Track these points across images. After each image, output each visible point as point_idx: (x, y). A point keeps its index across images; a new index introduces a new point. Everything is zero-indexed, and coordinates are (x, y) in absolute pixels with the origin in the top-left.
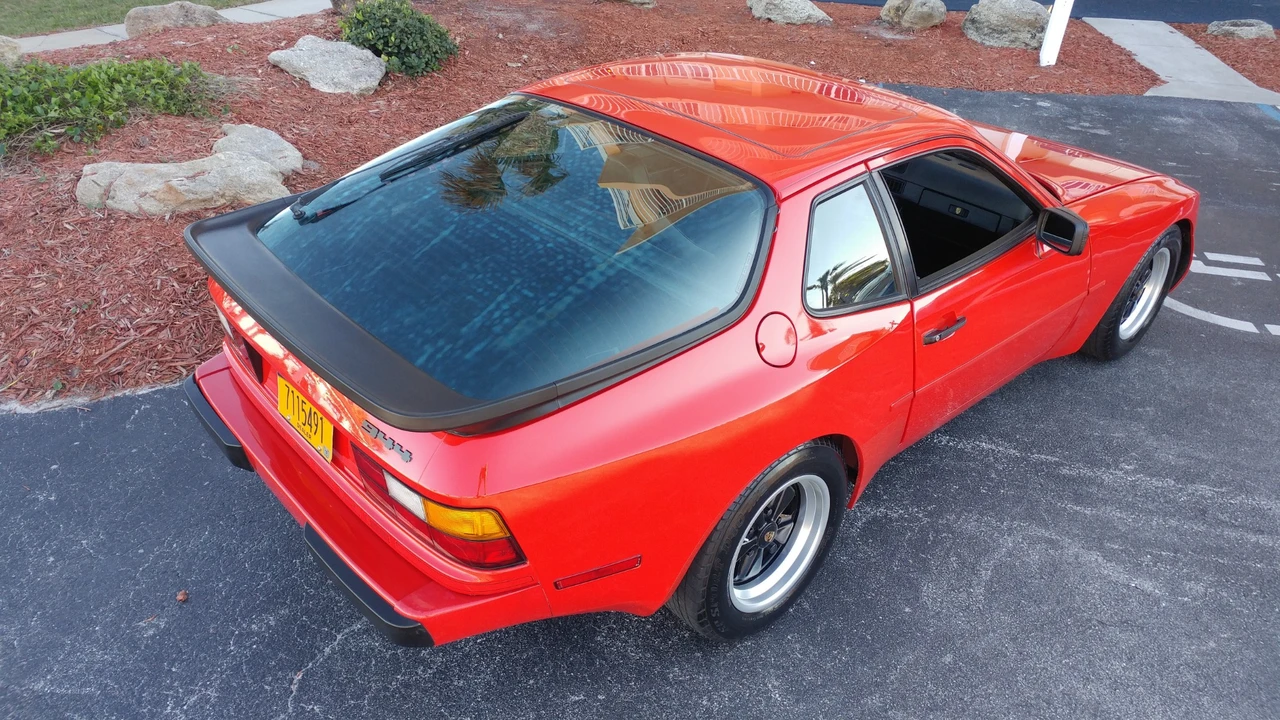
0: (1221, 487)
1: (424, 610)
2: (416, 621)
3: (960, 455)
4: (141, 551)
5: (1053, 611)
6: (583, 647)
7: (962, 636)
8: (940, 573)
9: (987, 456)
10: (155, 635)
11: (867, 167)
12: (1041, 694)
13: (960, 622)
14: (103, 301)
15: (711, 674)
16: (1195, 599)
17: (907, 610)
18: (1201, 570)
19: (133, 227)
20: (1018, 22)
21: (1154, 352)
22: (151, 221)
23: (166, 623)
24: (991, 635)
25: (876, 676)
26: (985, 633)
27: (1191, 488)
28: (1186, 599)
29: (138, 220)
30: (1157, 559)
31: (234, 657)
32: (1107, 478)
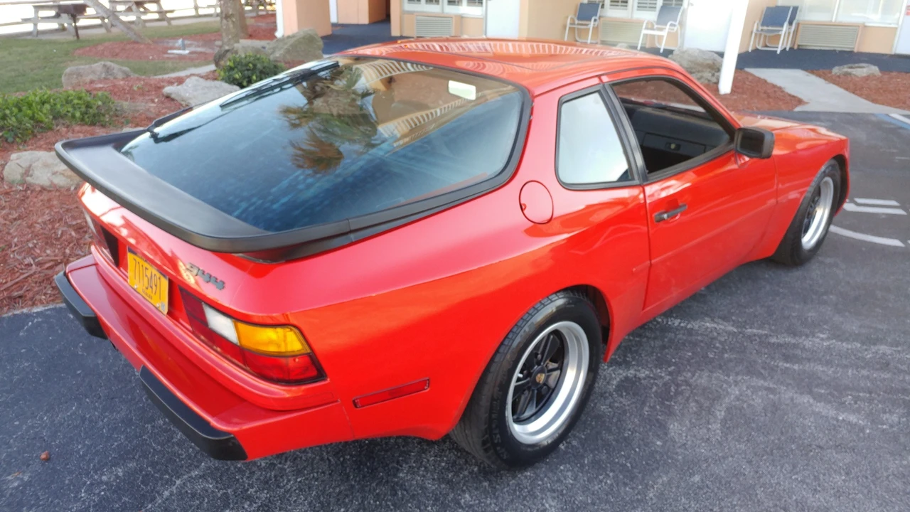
0: (897, 346)
1: (237, 424)
2: (229, 433)
3: (690, 332)
4: (17, 423)
5: (779, 439)
6: (387, 482)
7: (706, 460)
8: (683, 415)
9: (711, 331)
10: (19, 486)
11: (601, 80)
12: (778, 503)
13: (703, 450)
14: (14, 245)
15: (497, 498)
16: (892, 426)
17: (658, 443)
18: (893, 406)
19: (45, 196)
20: (702, 65)
21: (828, 260)
22: (60, 191)
23: (30, 477)
24: (730, 459)
25: (637, 495)
26: (724, 458)
27: (874, 348)
28: (885, 427)
29: (50, 191)
30: (856, 399)
31: (84, 502)
32: (808, 343)
